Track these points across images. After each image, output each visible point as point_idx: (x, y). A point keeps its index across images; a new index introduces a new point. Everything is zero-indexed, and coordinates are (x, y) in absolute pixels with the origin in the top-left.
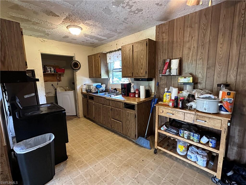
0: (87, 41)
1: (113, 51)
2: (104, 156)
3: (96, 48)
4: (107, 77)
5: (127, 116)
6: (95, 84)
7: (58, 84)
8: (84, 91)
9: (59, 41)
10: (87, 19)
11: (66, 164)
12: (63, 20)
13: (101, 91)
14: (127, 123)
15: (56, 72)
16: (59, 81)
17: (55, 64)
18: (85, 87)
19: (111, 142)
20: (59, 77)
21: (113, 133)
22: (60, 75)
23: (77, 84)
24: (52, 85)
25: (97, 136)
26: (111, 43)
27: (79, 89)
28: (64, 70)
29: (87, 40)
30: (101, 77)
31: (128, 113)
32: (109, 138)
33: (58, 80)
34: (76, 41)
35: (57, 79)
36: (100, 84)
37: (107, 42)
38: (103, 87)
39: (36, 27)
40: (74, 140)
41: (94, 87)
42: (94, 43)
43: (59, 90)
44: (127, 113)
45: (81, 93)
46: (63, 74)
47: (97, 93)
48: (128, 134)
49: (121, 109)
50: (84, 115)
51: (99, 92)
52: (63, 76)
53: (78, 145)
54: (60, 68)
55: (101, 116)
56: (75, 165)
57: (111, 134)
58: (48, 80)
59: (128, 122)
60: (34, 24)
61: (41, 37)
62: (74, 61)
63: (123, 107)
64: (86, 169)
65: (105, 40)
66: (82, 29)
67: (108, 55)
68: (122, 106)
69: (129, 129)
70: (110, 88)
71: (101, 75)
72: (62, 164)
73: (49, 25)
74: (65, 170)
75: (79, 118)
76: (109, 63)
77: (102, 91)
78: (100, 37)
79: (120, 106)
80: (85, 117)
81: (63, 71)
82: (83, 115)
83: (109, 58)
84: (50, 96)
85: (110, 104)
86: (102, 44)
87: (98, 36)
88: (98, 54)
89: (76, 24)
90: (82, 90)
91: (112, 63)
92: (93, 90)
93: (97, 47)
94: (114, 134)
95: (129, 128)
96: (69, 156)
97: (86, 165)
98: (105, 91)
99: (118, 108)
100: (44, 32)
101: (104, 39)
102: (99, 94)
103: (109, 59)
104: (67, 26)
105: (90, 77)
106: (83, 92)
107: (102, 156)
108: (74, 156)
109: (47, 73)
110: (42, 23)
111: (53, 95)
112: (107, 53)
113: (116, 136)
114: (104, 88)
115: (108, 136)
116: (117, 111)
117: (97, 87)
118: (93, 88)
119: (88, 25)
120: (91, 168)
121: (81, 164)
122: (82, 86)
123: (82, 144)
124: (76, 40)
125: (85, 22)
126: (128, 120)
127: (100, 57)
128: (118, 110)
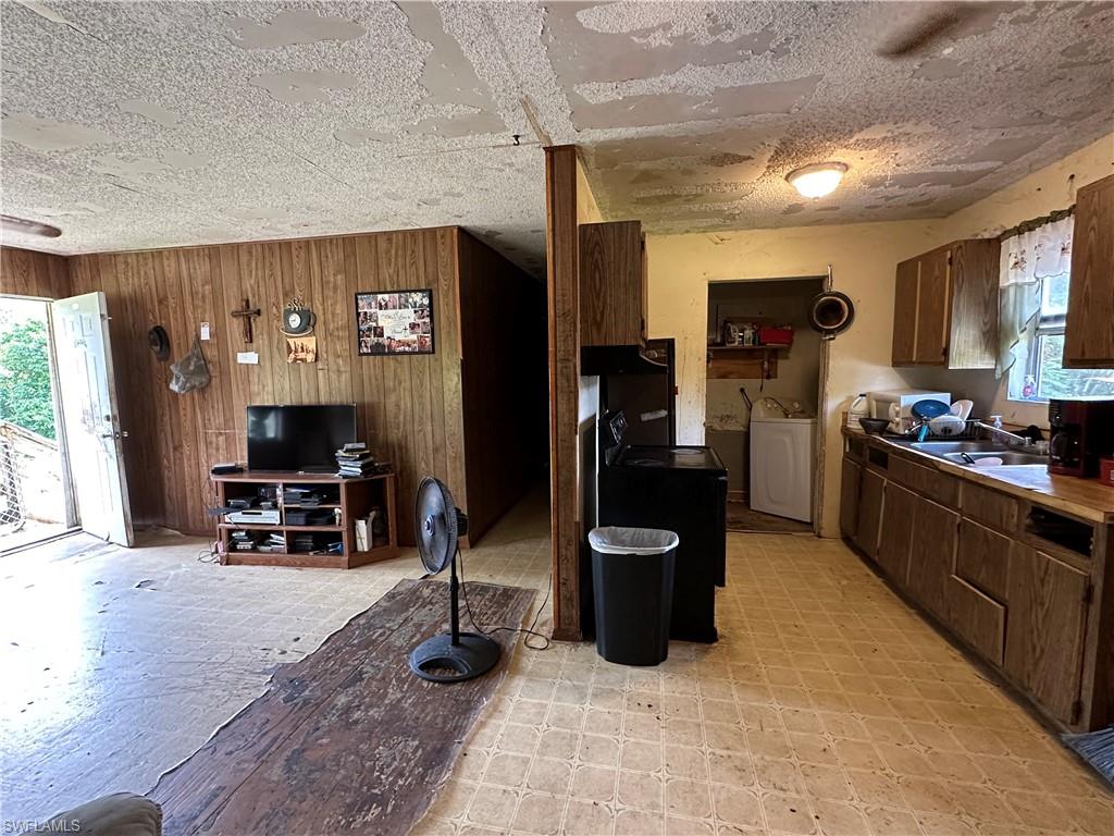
0: (891, 201)
1: (1040, 222)
2: (847, 704)
3: (950, 217)
4: (986, 363)
5: (1037, 582)
6: (910, 399)
7: (761, 388)
8: (855, 426)
9: (772, 228)
10: (856, 129)
11: (706, 652)
12: (767, 164)
13: (939, 433)
14: (1033, 617)
15: (760, 344)
16: (769, 377)
17: (760, 313)
18: (860, 407)
19: (917, 676)
20: (769, 362)
21: (958, 652)
22: (775, 354)
23: (827, 389)
24: (742, 390)
25: (864, 627)
26: (1033, 181)
27: (834, 414)
28: (792, 333)
29: (887, 198)
30: (946, 363)
31: (1043, 566)
32: (917, 659)
33: (766, 374)
34: (836, 212)
35: (762, 368)
36: (945, 398)
37: (1007, 180)
38: (959, 415)
39: (695, 208)
40: (763, 603)
41: (905, 407)
42: (930, 201)
43: (759, 411)
44: (1039, 562)
45: (842, 430)
46: (788, 350)
47: (914, 437)
48: (1034, 685)
49: (1007, 533)
50: (841, 529)
51: (922, 437)
52: (787, 358)
53: (767, 621)
54: (775, 328)
55: (908, 548)
56: (730, 670)
57: (940, 647)
58: (731, 373)
59: (1040, 616)
60: (689, 200)
61: (714, 228)
62: (825, 295)
63: (1023, 527)
64: (758, 701)
65: (991, 171)
66: (846, 167)
67: (1010, 247)
68: (1016, 518)
69: (1041, 657)
70: (998, 422)
71: (946, 352)
72: (694, 647)
73: (728, 189)
74: (695, 663)
75: (820, 537)
76: (1012, 291)
77: (947, 434)
78: (953, 168)
79: (1005, 519)
80: (847, 539)
81: (789, 339)
82: (839, 530)
83: (1012, 261)
84: (729, 428)
85: (955, 497)
86: (985, 193)
87: (941, 168)
88: (943, 249)
89: (815, 159)
90: (845, 420)
91: (1030, 284)
92: (898, 424)
93: (957, 214)
94: (961, 658)
95: (1042, 650)
96: (724, 636)
97: (763, 691)
98: (963, 437)
99: (993, 527)
100: (720, 213)
101: (982, 170)
102: (918, 448)
103: (1011, 264)
104: (784, 177)
105: (895, 364)
106: (848, 429)
107: (839, 698)
108: (735, 646)
109: (729, 346)
110: (707, 191)
111: (742, 428)
112: (1007, 234)
113: (965, 671)
114: (957, 419)
115: (917, 652)
116: (987, 540)
117: (917, 411)
118: (901, 415)
119: (868, 144)
120: (775, 706)
121: (749, 679)
122: (851, 399)
123: (783, 627)
124: (838, 208)
125: (852, 141)
126: (1042, 604)
127: (950, 263)
128: (990, 537)
